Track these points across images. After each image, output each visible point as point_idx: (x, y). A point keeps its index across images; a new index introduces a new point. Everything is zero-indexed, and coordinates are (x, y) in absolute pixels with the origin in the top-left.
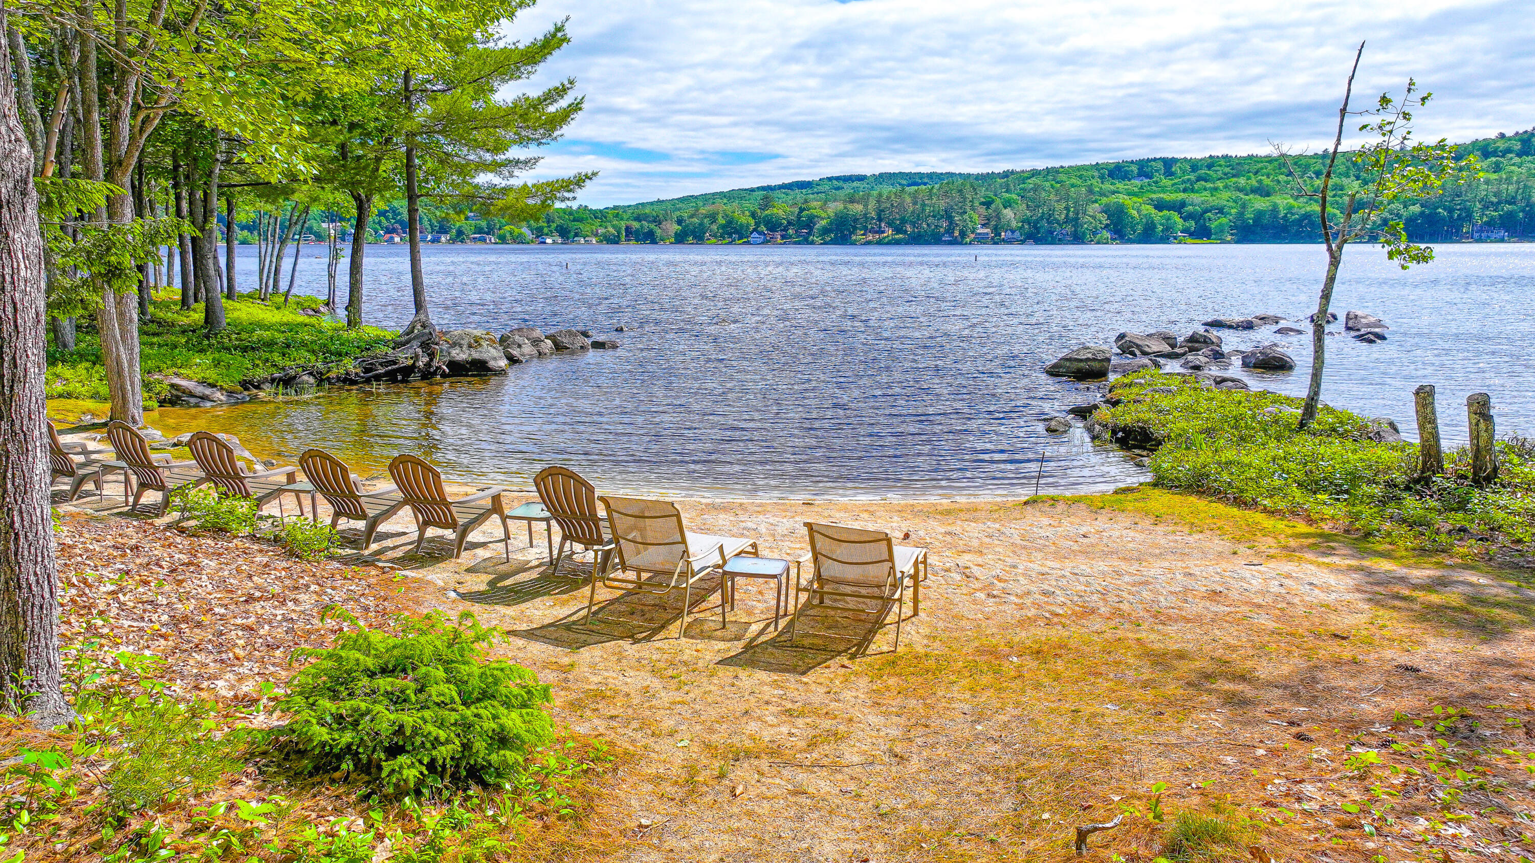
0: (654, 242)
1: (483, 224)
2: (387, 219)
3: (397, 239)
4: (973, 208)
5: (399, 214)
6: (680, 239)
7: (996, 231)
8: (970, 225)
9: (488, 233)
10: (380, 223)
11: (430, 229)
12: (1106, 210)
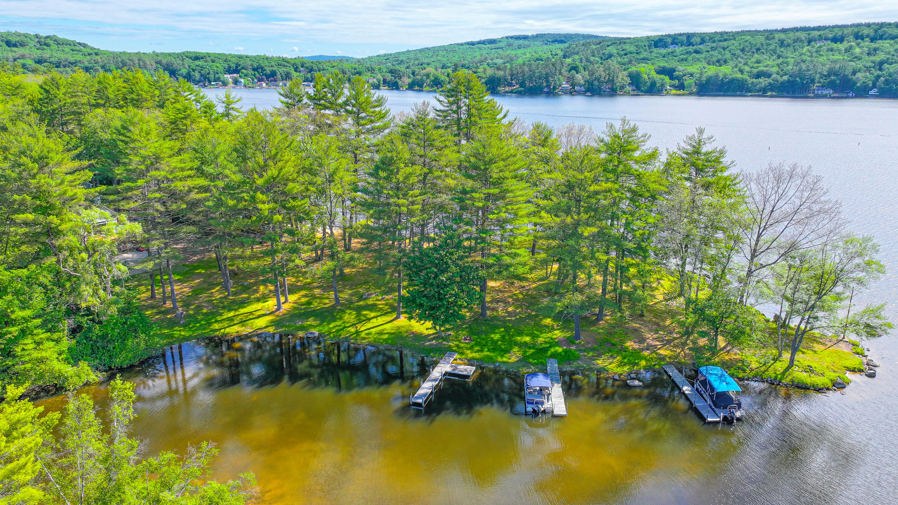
0: (398, 89)
1: (309, 75)
2: (258, 72)
3: (264, 85)
4: (560, 73)
5: (265, 70)
6: (411, 87)
7: (573, 85)
8: (558, 83)
9: (311, 82)
10: (255, 75)
11: (281, 79)
12: (630, 75)
